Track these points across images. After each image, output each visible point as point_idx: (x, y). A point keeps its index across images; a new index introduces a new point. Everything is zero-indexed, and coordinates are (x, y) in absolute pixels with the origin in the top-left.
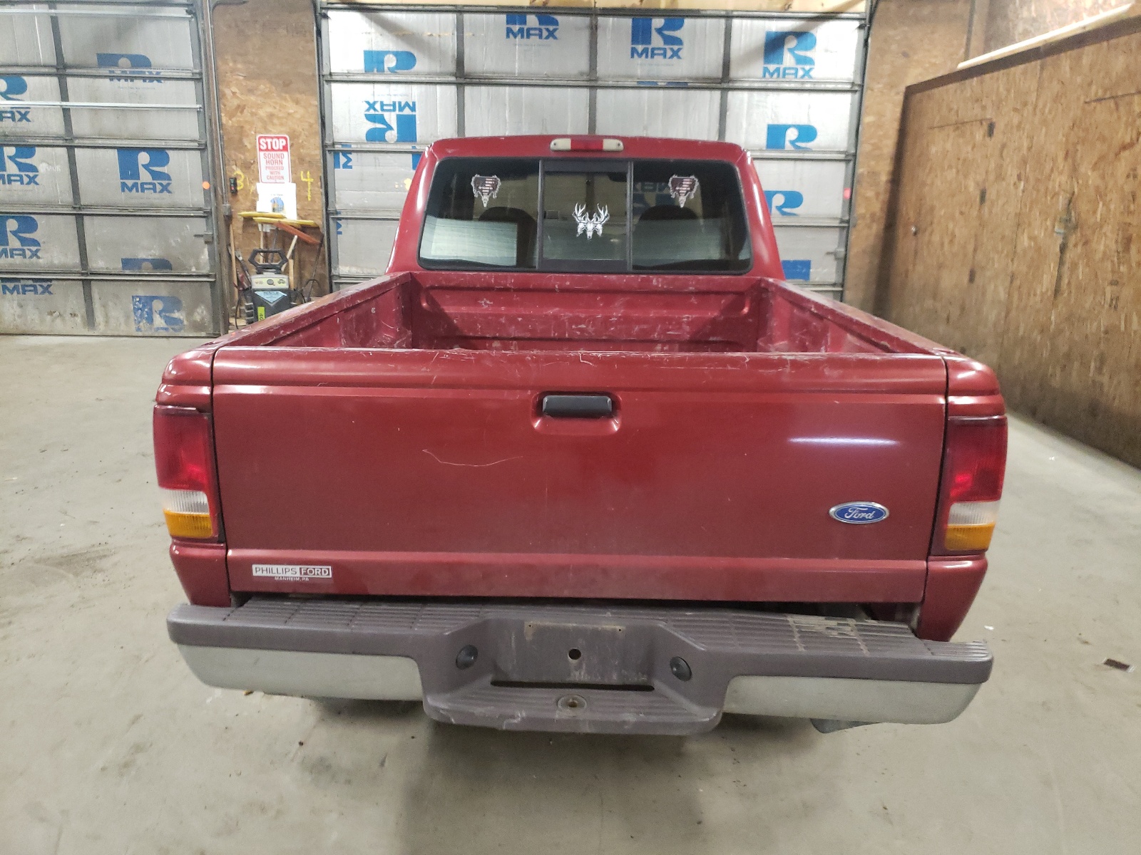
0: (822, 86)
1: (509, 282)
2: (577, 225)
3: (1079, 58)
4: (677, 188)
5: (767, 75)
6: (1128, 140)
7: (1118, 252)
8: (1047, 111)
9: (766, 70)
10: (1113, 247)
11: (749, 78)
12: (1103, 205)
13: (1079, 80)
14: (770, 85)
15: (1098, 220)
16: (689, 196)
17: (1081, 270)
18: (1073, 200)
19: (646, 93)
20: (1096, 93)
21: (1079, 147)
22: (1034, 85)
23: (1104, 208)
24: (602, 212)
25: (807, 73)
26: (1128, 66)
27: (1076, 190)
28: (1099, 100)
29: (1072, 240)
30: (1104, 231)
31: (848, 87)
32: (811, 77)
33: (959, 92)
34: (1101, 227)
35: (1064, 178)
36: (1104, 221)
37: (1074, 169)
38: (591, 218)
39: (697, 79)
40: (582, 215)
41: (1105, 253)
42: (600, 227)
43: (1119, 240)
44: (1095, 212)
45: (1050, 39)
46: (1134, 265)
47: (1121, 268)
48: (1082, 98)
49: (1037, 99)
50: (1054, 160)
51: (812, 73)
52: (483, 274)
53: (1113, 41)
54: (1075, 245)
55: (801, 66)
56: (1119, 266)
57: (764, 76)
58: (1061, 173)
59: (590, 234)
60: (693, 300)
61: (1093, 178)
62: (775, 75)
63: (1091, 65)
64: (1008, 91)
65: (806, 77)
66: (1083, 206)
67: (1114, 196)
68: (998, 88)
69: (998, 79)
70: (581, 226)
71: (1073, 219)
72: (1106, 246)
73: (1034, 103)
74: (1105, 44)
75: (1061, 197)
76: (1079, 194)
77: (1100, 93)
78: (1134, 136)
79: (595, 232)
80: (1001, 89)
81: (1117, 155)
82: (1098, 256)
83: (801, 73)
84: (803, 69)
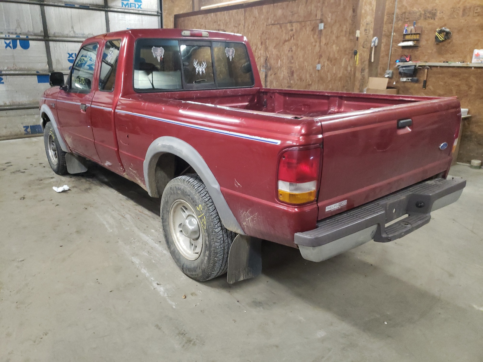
0: (146, 13)
1: (176, 96)
2: (196, 69)
3: (262, 10)
4: (228, 53)
5: (124, 5)
6: (287, 39)
7: (289, 77)
8: (250, 27)
9: (123, 3)
10: (287, 75)
11: (116, 6)
12: (280, 61)
13: (262, 17)
14: (126, 11)
15: (279, 66)
16: (233, 56)
17: (275, 83)
18: (267, 59)
19: (69, 9)
20: (271, 22)
21: (267, 41)
22: (242, 18)
23: (281, 62)
24: (204, 63)
25: (139, 6)
26: (283, 14)
27: (268, 56)
28: (273, 24)
29: (269, 73)
30: (282, 69)
31: (156, 13)
32: (141, 8)
33: (204, 18)
34: (281, 68)
35: (262, 52)
36: (281, 66)
37: (266, 49)
38: (200, 66)
39: (93, 5)
40: (197, 65)
41: (283, 77)
42: (204, 70)
43: (289, 72)
44: (277, 63)
45: (246, 1)
46: (296, 80)
47: (291, 82)
48: (265, 24)
49: (244, 23)
50: (257, 45)
51: (141, 6)
52: (165, 93)
53: (275, 4)
54: (271, 75)
55: (137, 3)
56: (290, 81)
57: (122, 6)
58: (260, 50)
59: (201, 73)
60: (240, 99)
61: (275, 52)
62: (127, 6)
63: (267, 12)
64: (230, 19)
65: (140, 8)
66: (272, 62)
67: (285, 58)
68: (225, 18)
69: (224, 15)
70: (197, 69)
71: (269, 66)
72: (284, 75)
73: (243, 24)
74: (272, 5)
75: (262, 58)
76: (269, 57)
77: (273, 22)
78: (290, 37)
79: (202, 72)
80: (226, 18)
81: (284, 43)
82: (281, 78)
83: (137, 6)
84: (138, 4)
